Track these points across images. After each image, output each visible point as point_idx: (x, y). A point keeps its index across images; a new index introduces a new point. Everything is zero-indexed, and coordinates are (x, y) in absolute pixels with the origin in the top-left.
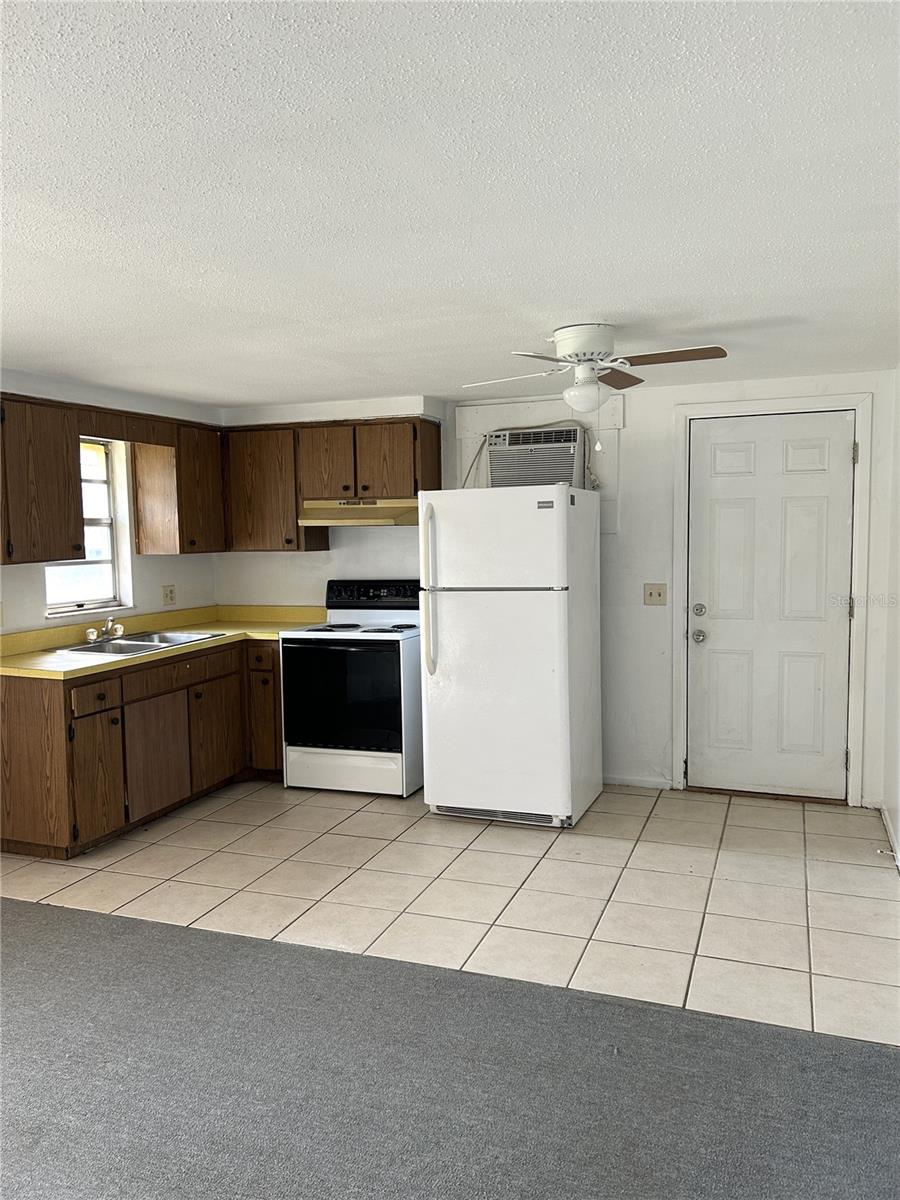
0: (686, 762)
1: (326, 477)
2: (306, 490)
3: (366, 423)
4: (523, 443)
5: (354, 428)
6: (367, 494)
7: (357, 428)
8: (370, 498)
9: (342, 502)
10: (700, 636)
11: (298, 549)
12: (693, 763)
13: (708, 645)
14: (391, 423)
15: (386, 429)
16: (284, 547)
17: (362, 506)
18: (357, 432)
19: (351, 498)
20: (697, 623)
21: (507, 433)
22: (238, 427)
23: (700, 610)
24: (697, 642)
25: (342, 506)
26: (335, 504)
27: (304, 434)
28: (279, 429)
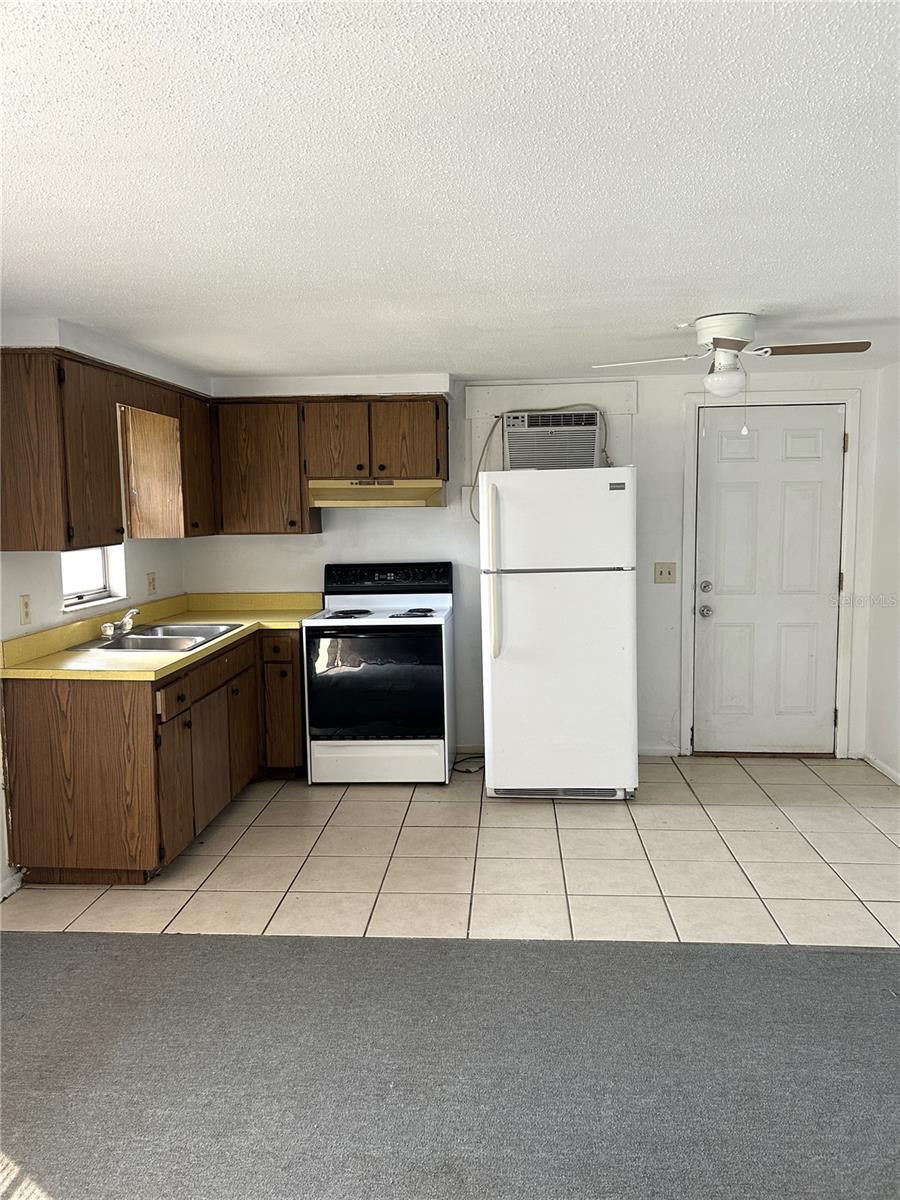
0: (692, 730)
1: (336, 456)
2: (311, 468)
3: (382, 399)
4: (542, 425)
5: (369, 404)
6: (383, 473)
7: (373, 404)
8: (387, 478)
9: (354, 481)
10: (705, 612)
11: (302, 532)
12: (698, 730)
13: (714, 620)
14: (410, 401)
15: (405, 406)
16: (285, 529)
17: (377, 486)
18: (373, 408)
19: (365, 478)
20: (704, 599)
21: (526, 414)
22: (229, 399)
23: (706, 587)
24: (703, 615)
25: (354, 486)
26: (345, 484)
27: (310, 409)
28: (281, 402)
